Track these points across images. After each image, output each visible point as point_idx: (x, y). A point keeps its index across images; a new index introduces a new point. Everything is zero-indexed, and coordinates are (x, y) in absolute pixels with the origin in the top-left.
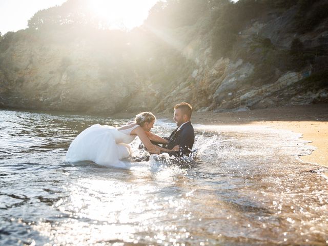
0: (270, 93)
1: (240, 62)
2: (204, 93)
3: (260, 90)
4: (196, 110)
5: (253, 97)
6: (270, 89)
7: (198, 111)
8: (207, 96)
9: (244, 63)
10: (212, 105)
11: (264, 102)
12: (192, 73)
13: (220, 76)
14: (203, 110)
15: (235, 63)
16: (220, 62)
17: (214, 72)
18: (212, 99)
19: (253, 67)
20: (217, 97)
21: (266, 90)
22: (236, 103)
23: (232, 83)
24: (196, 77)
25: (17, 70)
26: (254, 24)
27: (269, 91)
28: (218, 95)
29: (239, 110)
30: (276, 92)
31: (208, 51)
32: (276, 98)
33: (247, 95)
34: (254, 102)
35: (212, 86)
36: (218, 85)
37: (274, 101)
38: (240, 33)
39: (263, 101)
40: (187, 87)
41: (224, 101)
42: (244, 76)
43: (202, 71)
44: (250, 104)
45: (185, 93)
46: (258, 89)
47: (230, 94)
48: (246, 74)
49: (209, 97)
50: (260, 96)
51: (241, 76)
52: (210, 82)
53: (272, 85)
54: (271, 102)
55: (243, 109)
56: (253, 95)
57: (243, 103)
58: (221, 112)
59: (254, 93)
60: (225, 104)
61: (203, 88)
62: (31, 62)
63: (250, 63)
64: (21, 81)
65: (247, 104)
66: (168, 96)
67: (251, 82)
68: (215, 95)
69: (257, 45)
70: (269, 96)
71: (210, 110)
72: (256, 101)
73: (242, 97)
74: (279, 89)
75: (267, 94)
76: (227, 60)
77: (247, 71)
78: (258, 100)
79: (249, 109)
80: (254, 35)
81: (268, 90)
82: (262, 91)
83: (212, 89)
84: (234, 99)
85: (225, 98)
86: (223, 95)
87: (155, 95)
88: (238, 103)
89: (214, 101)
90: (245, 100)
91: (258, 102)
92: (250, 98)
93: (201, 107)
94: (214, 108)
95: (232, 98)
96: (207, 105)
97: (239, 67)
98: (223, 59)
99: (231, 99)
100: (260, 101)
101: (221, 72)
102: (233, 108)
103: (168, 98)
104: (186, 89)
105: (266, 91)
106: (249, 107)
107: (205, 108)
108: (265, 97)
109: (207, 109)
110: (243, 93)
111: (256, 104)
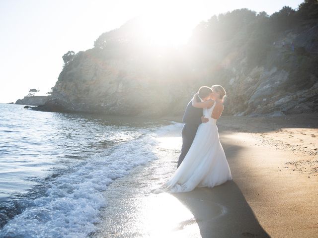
0: (305, 99)
1: (275, 70)
2: (241, 99)
3: (295, 96)
4: (233, 115)
5: (288, 103)
6: (305, 95)
7: (235, 115)
8: (243, 101)
9: (278, 70)
10: (247, 110)
11: (300, 108)
12: (229, 81)
13: (256, 83)
14: (239, 115)
15: (269, 71)
16: (256, 70)
17: (249, 80)
18: (247, 104)
19: (287, 74)
20: (252, 102)
21: (301, 95)
22: (271, 108)
23: (266, 90)
24: (233, 84)
25: (84, 81)
26: (288, 35)
27: (304, 97)
28: (253, 100)
29: (274, 115)
30: (312, 97)
31: (244, 61)
32: (311, 103)
33: (282, 100)
34: (288, 107)
35: (248, 93)
36: (253, 92)
37: (309, 106)
38: (274, 43)
39: (298, 107)
41: (259, 107)
42: (278, 82)
43: (239, 79)
44: (285, 110)
46: (292, 95)
47: (265, 100)
48: (281, 81)
49: (245, 103)
50: (295, 102)
51: (276, 83)
52: (246, 89)
53: (307, 90)
54: (307, 108)
55: (277, 114)
56: (287, 101)
57: (278, 108)
58: (256, 116)
59: (289, 98)
60: (260, 109)
61: (239, 94)
62: (95, 75)
63: (285, 70)
64: (88, 90)
65: (282, 109)
67: (285, 88)
68: (250, 101)
69: (291, 53)
70: (304, 102)
71: (245, 115)
72: (291, 106)
73: (277, 103)
74: (315, 94)
75: (303, 99)
76: (262, 69)
77: (282, 78)
78: (293, 105)
79: (284, 114)
80: (288, 45)
81: (303, 96)
82: (297, 97)
83: (248, 95)
84: (269, 105)
85: (260, 103)
86: (258, 101)
88: (273, 109)
89: (249, 107)
90: (279, 106)
91: (293, 107)
92: (284, 104)
93: (237, 111)
94: (250, 113)
95: (267, 103)
96: (242, 110)
97: (274, 74)
98: (259, 67)
99: (266, 105)
100: (295, 106)
101: (256, 79)
102: (268, 113)
105: (301, 97)
106: (284, 112)
107: (241, 113)
108: (300, 103)
109: (243, 113)
110: (277, 99)
111: (291, 109)
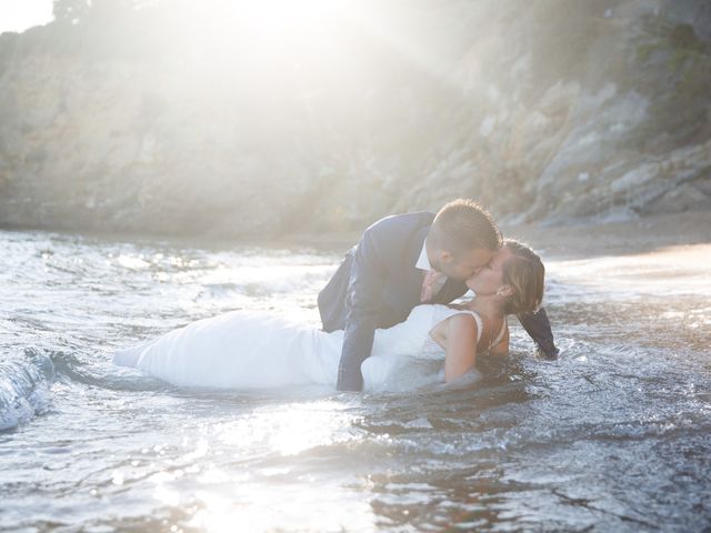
0: (693, 171)
1: (610, 90)
2: (514, 178)
3: (665, 164)
5: (647, 183)
6: (694, 160)
8: (521, 184)
9: (620, 92)
10: (535, 207)
11: (677, 197)
12: (479, 126)
13: (557, 129)
14: (512, 223)
15: (595, 93)
16: (556, 92)
17: (538, 121)
18: (534, 191)
19: (645, 103)
20: (548, 186)
21: (683, 162)
22: (601, 199)
23: (587, 149)
24: (492, 134)
25: (26, 129)
27: (691, 167)
28: (550, 179)
29: (609, 219)
31: (523, 64)
33: (630, 178)
34: (649, 197)
35: (535, 157)
36: (551, 154)
37: (704, 192)
38: (608, 13)
39: (674, 194)
40: (468, 163)
41: (568, 197)
42: (619, 127)
43: (508, 119)
44: (639, 203)
45: (463, 178)
46: (659, 162)
47: (584, 176)
48: (627, 123)
49: (528, 188)
50: (667, 181)
51: (613, 128)
52: (529, 148)
53: (698, 148)
54: (697, 196)
55: (620, 216)
56: (646, 177)
57: (620, 200)
58: (560, 224)
59: (651, 171)
60: (571, 203)
61: (510, 164)
62: (63, 108)
63: (638, 91)
64: (39, 157)
65: (631, 201)
66: (417, 187)
67: (639, 143)
68: (542, 183)
69: (655, 42)
70: (690, 180)
71: (529, 221)
72: (655, 194)
73: (617, 185)
75: (687, 173)
76: (574, 88)
77: (631, 113)
78: (661, 190)
79: (636, 216)
80: (646, 17)
81: (688, 163)
82: (671, 167)
83: (535, 164)
84: (595, 191)
85: (569, 187)
86: (565, 179)
87: (384, 186)
88: (605, 201)
89: (539, 198)
90: (624, 192)
91: (661, 196)
92: (638, 186)
93: (505, 213)
94: (540, 215)
95: (589, 186)
96: (520, 209)
97: (609, 103)
98: (564, 84)
99: (588, 190)
100: (665, 192)
101: (557, 119)
102: (592, 213)
103: (418, 192)
104: (466, 167)
105: (683, 167)
106: (637, 210)
107: (515, 217)
108: (681, 183)
109: (522, 217)
110: (618, 175)
111: (654, 200)
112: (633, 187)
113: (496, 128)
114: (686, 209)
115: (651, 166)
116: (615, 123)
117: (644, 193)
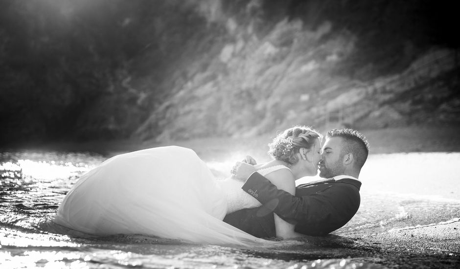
0: (392, 95)
2: (248, 97)
3: (370, 89)
4: (230, 135)
5: (355, 104)
6: (393, 86)
8: (253, 102)
9: (336, 29)
10: (264, 123)
12: (219, 53)
13: (283, 58)
14: (246, 135)
16: (283, 27)
17: (269, 50)
18: (265, 109)
20: (276, 105)
21: (384, 88)
22: (319, 117)
23: (308, 75)
24: (229, 60)
27: (391, 92)
28: (277, 99)
30: (406, 92)
31: (256, 3)
32: (406, 106)
33: (342, 100)
34: (357, 116)
35: (265, 81)
36: (279, 78)
37: (401, 113)
39: (377, 113)
41: (292, 114)
42: (334, 57)
43: (243, 49)
44: (349, 120)
45: (206, 96)
46: (365, 87)
47: (305, 98)
48: (340, 55)
50: (371, 103)
51: (329, 58)
52: (260, 73)
53: (397, 77)
54: (395, 115)
56: (356, 99)
57: (334, 117)
59: (359, 95)
60: (294, 119)
61: (244, 86)
63: (349, 28)
65: (343, 118)
66: (167, 104)
68: (271, 102)
70: (390, 102)
71: (260, 134)
72: (361, 113)
73: (332, 105)
74: (413, 86)
75: (387, 97)
76: (298, 24)
77: (343, 46)
78: (366, 110)
81: (388, 88)
82: (375, 92)
83: (265, 86)
84: (314, 110)
85: (293, 106)
86: (290, 100)
87: (139, 102)
88: (322, 118)
89: (268, 115)
90: (337, 111)
91: (366, 116)
92: (348, 107)
93: (240, 127)
94: (269, 129)
95: (309, 106)
96: (253, 123)
97: (325, 37)
98: (290, 19)
99: (308, 109)
100: (370, 112)
101: (284, 49)
103: (167, 108)
105: (384, 91)
106: (347, 126)
108: (382, 104)
109: (254, 130)
110: (332, 96)
111: (362, 118)
112: (345, 107)
113: (234, 55)
114: (386, 126)
115: (359, 91)
116: (330, 54)
117: (353, 113)
